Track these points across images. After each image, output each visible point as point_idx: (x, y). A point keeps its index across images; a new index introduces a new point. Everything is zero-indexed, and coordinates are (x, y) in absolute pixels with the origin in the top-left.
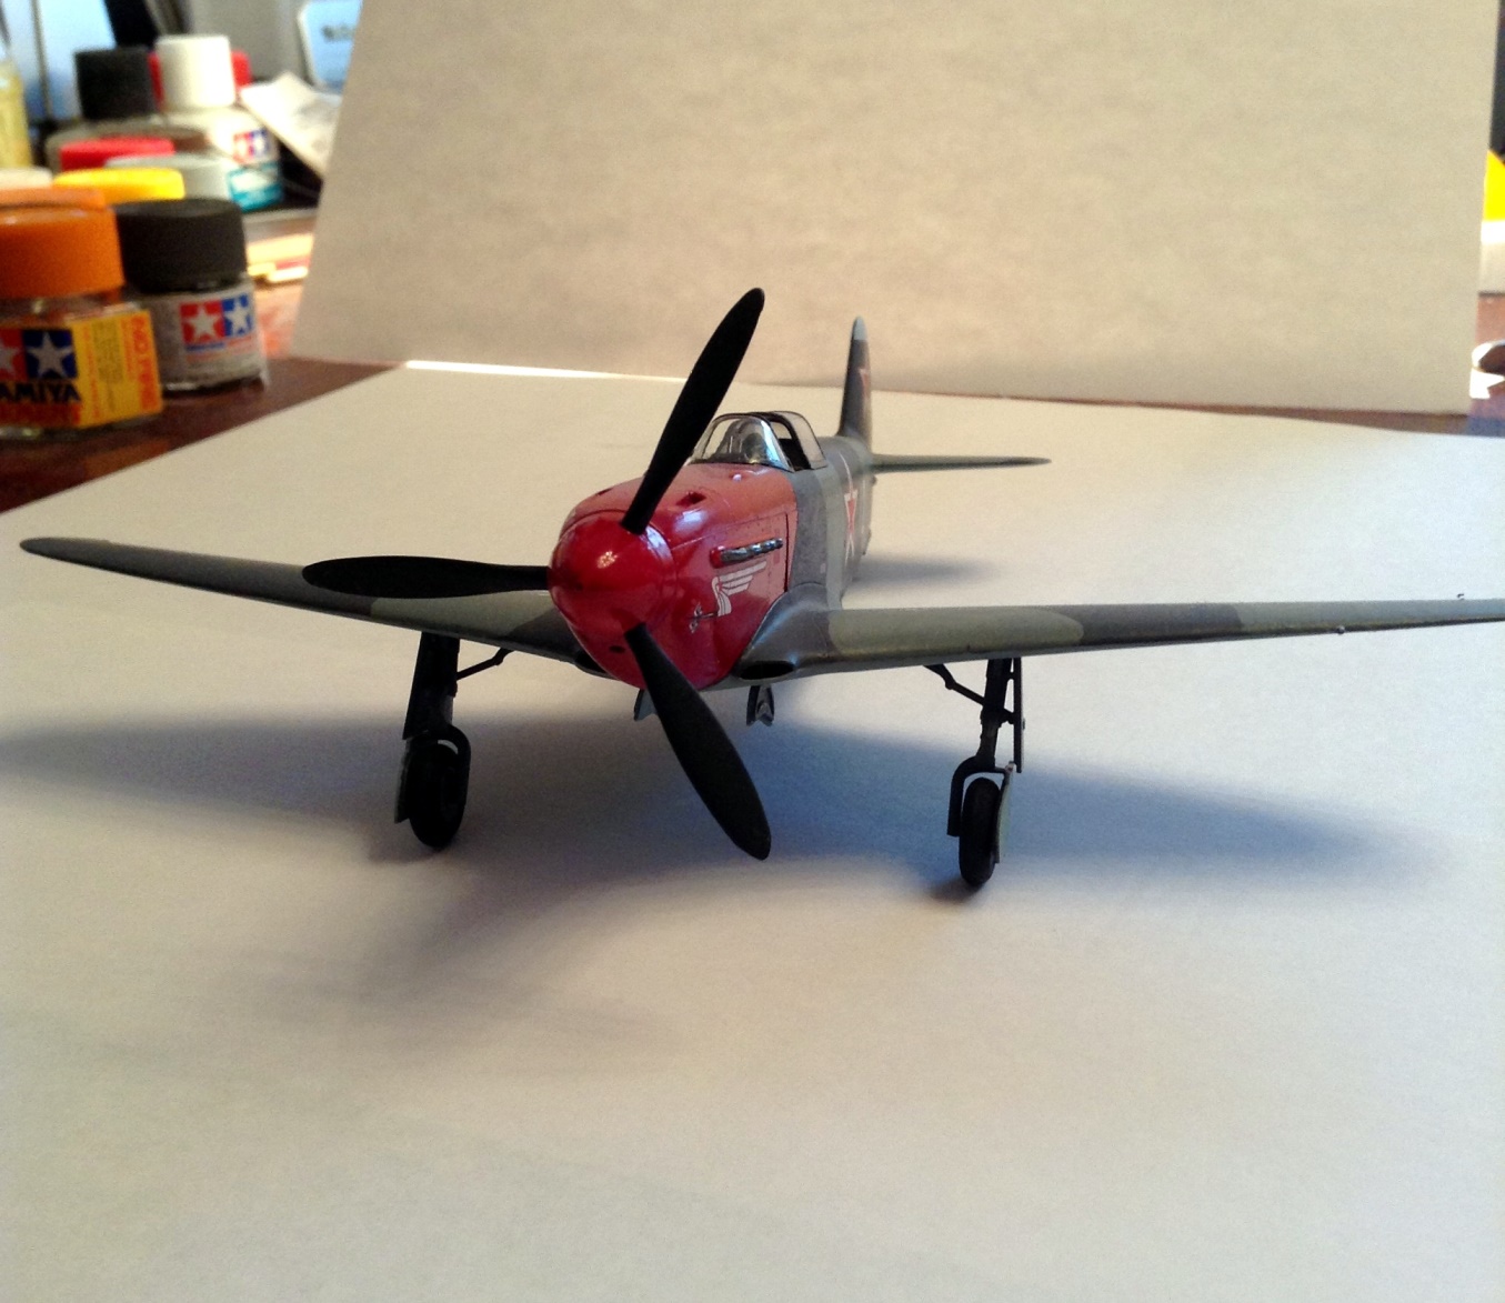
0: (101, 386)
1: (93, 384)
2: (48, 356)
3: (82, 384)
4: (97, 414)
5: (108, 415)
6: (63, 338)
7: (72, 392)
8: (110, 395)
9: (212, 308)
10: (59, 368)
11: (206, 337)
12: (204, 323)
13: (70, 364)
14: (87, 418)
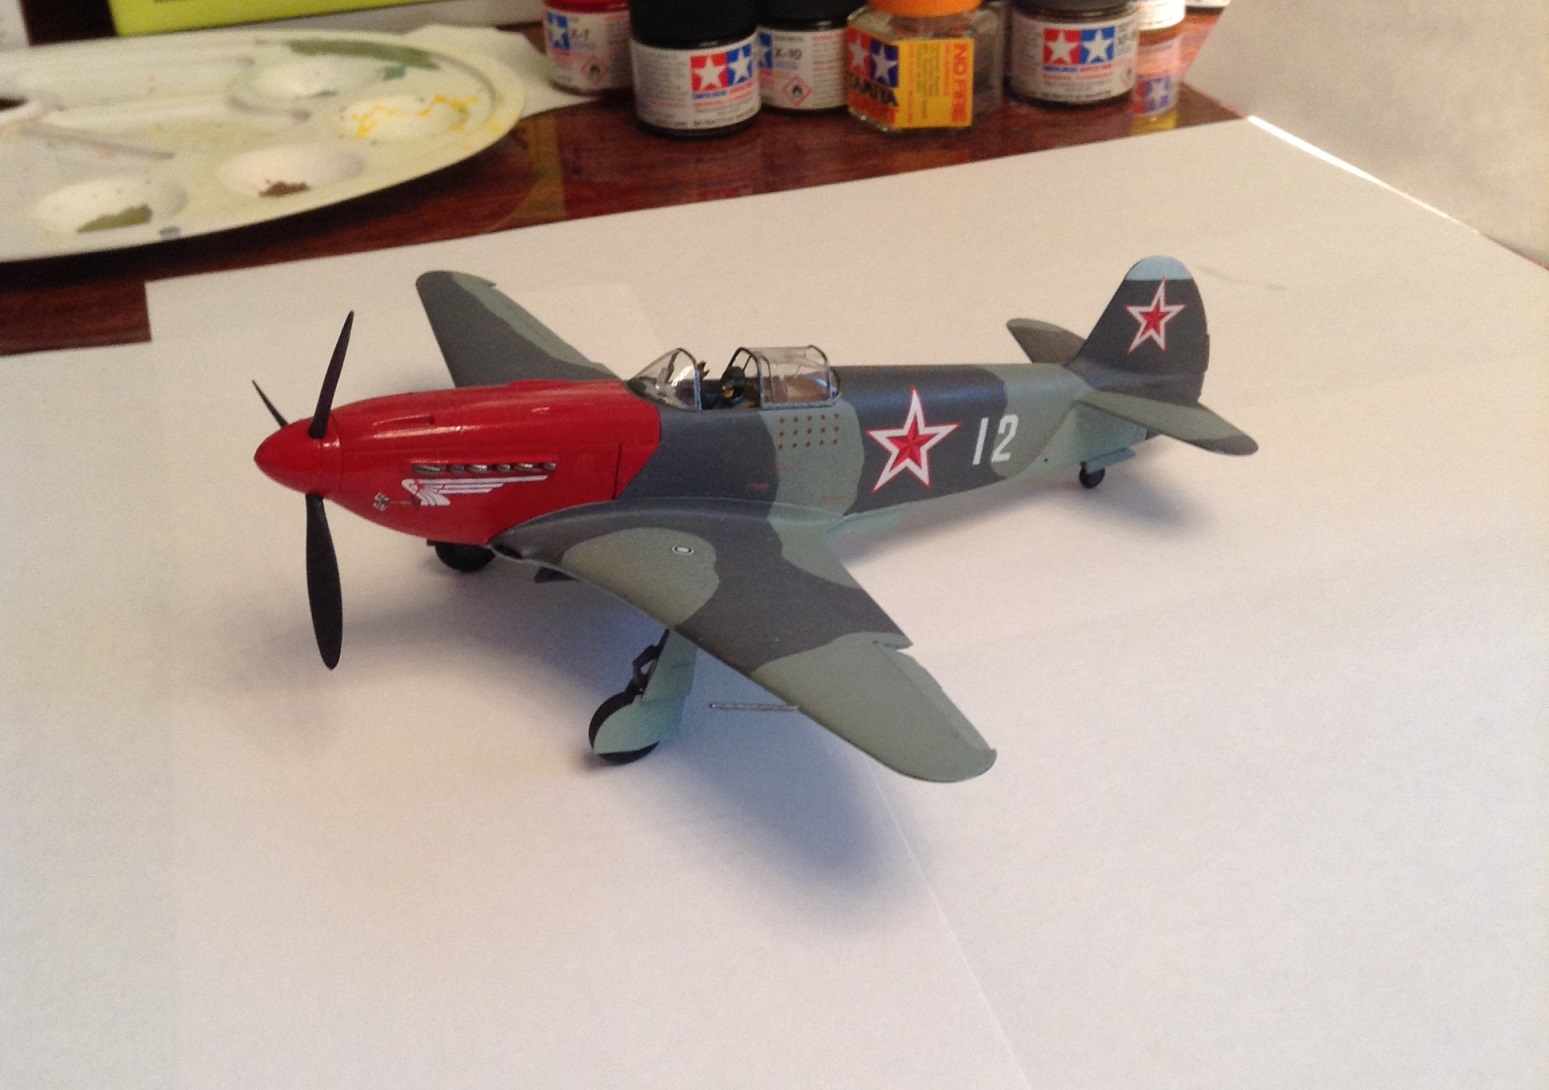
0: (918, 97)
1: (911, 93)
2: (883, 65)
3: (900, 93)
4: (910, 117)
5: (919, 122)
6: (892, 53)
7: (891, 98)
8: (924, 105)
9: (1071, 36)
10: (886, 77)
11: (1060, 61)
12: (1062, 49)
13: (893, 73)
14: (901, 121)
